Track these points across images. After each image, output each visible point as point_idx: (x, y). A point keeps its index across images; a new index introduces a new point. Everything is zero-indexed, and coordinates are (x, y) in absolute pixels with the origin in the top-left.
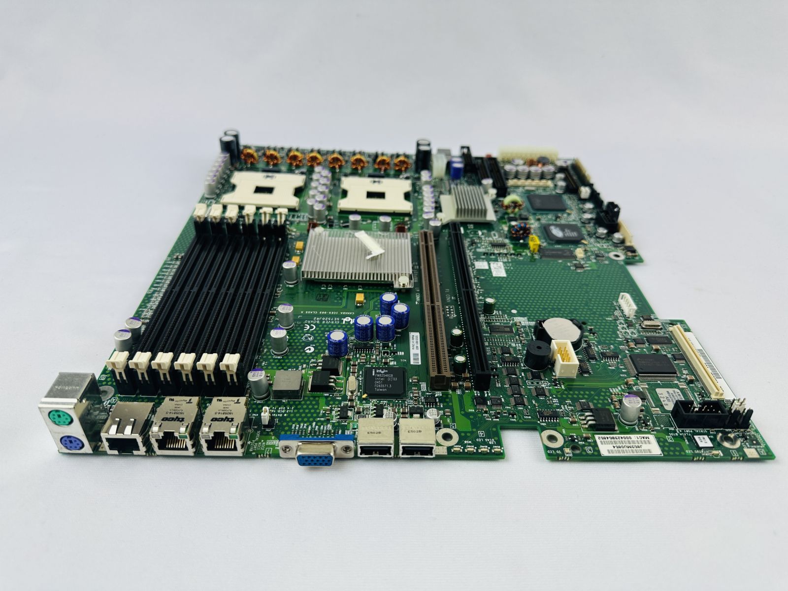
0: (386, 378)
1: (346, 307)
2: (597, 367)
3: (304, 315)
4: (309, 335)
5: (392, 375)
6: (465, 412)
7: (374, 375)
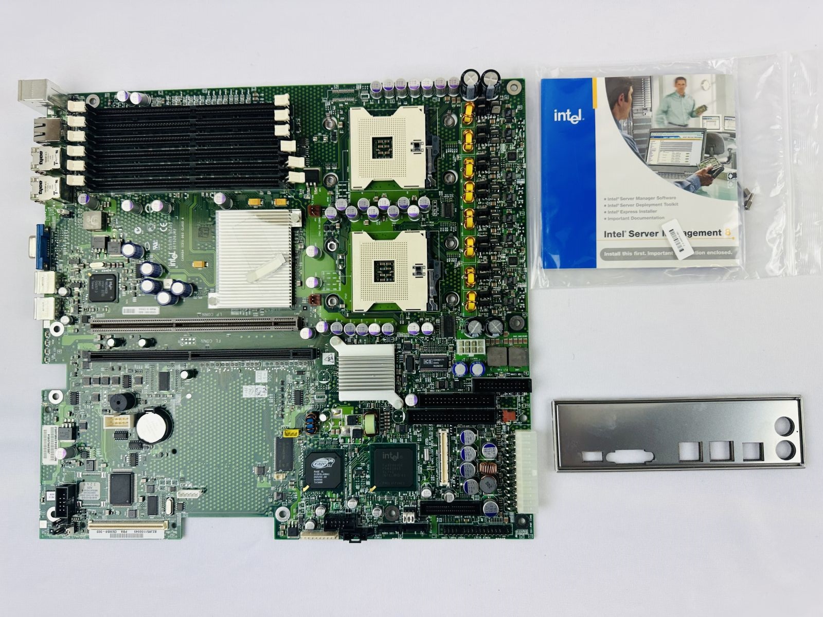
0: (104, 289)
1: (190, 253)
2: (123, 446)
4: (155, 228)
5: (106, 293)
6: (77, 343)
7: (107, 280)
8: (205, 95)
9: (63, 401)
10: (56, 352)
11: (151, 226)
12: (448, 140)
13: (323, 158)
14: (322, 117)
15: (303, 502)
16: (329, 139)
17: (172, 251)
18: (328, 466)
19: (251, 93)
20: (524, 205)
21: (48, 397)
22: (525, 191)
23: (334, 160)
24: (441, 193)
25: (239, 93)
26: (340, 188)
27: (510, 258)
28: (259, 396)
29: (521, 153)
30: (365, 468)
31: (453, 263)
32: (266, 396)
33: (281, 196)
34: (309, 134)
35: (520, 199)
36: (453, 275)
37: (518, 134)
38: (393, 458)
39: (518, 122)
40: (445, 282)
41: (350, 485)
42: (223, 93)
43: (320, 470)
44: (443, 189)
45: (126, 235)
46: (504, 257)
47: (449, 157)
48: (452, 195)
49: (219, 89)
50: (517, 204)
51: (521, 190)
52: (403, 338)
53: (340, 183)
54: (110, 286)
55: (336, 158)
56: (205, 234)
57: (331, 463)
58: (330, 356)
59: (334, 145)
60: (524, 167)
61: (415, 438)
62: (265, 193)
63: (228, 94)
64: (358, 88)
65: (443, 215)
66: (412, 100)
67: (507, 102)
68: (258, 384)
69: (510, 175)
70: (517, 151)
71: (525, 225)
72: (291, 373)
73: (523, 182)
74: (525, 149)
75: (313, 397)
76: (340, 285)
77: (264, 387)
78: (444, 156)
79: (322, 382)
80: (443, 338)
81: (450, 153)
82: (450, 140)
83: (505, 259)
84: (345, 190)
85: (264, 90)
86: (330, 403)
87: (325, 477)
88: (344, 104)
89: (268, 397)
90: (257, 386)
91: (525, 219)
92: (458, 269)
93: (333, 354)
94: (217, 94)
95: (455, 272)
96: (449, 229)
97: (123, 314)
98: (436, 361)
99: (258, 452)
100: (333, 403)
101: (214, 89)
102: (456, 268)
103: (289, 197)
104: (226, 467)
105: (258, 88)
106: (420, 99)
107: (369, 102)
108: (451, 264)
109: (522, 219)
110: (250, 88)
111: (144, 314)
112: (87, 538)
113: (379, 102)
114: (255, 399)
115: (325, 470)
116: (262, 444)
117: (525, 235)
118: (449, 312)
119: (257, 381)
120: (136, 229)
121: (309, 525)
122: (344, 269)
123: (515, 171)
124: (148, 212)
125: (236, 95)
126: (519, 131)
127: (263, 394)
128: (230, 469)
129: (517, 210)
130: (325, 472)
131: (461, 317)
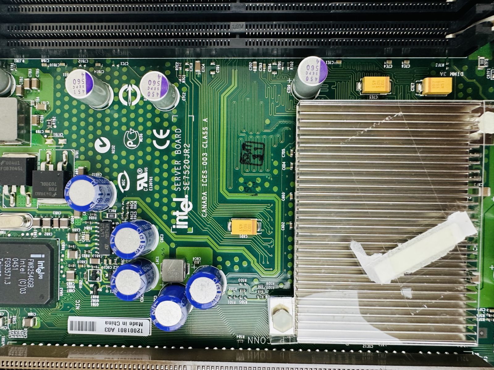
0: (26, 276)
1: (222, 200)
3: (197, 126)
4: (141, 140)
5: (32, 286)
7: (32, 256)
11: (132, 136)
17: (180, 194)
33: (433, 72)
45: (75, 153)
54: (38, 271)
56: (255, 157)
97: (70, 332)
111: (116, 333)
120: (98, 143)
124: (125, 103)
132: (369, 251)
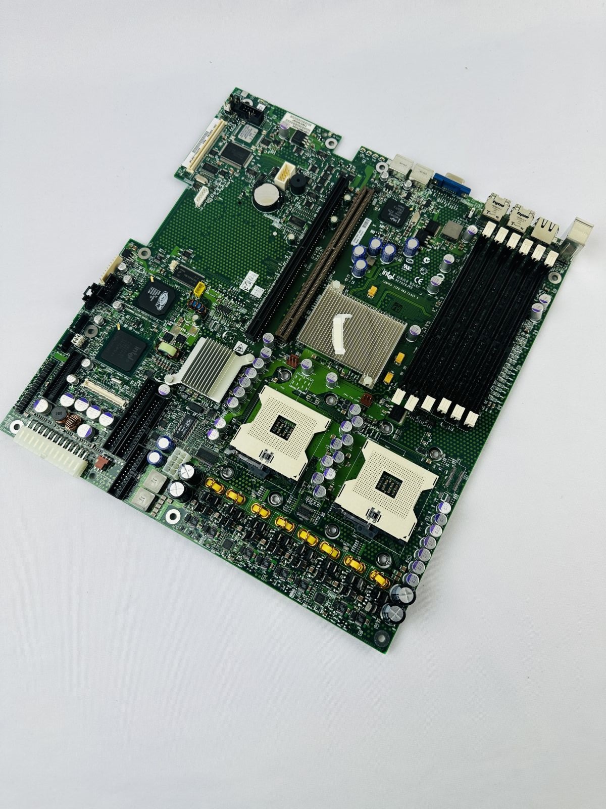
0: (394, 214)
1: (386, 290)
2: (266, 170)
3: (417, 294)
4: (422, 274)
5: (389, 214)
6: (363, 176)
7: (400, 219)
8: (515, 366)
9: (325, 146)
10: (365, 159)
11: (425, 271)
12: (366, 548)
13: (408, 432)
14: (445, 451)
15: (144, 272)
16: (422, 446)
17: (395, 277)
18: (158, 303)
19: (497, 404)
20: (270, 584)
21: (335, 138)
22: (282, 592)
23: (402, 440)
24: (323, 515)
25: (502, 394)
26: (375, 432)
27: (232, 543)
28: (244, 282)
29: (319, 608)
30: (138, 329)
31: (258, 491)
32: (240, 287)
34: (435, 432)
35: (278, 583)
36: (247, 484)
37: (337, 616)
38: (131, 354)
39: (348, 622)
40: (245, 475)
41: (133, 312)
42: (509, 381)
43: (159, 296)
44: (325, 519)
45: (429, 250)
46: (236, 538)
47: (351, 540)
48: (316, 523)
49: (514, 379)
50: (275, 578)
51: (285, 589)
52: (221, 414)
53: (379, 434)
54: (393, 219)
55: (402, 443)
56: (395, 308)
57: (159, 306)
58: (241, 350)
59: (415, 447)
60: (304, 604)
61: (136, 380)
62: (403, 371)
63: (506, 385)
64: (455, 496)
65: (303, 505)
66: (419, 537)
67: (372, 624)
68: (253, 287)
69: (304, 586)
70: (322, 606)
71: (252, 574)
72: (246, 314)
73: (291, 595)
74: (320, 615)
75: (217, 321)
76: (294, 388)
77: (248, 290)
78: (354, 536)
79: (226, 333)
80: (200, 446)
81: (354, 543)
82: (366, 550)
83: (234, 538)
84: (371, 435)
85: (494, 415)
86: (205, 331)
87: (151, 297)
88: (446, 475)
89: (239, 288)
90: (252, 285)
91: (257, 577)
92: (249, 493)
93: (242, 353)
94: (511, 376)
95: (249, 489)
96: (288, 504)
97: (366, 219)
98: (184, 430)
99: (202, 261)
100: (203, 332)
101: (516, 376)
102: (251, 491)
103: (390, 387)
104: (206, 232)
105: (499, 411)
106: (417, 544)
107: (437, 498)
108: (257, 489)
109: (259, 574)
110: (502, 405)
111: (358, 233)
112: (216, 117)
113: (433, 506)
114: (244, 279)
115: (156, 300)
116: (206, 266)
117: (243, 569)
118: (218, 464)
119: (256, 286)
120: (428, 259)
121: (122, 267)
122: (306, 399)
123: (305, 593)
124: (438, 275)
125: (501, 391)
126: (340, 619)
127: (244, 286)
128: (202, 234)
129: (270, 575)
130: (155, 298)
131: (208, 472)
132: (347, 320)
